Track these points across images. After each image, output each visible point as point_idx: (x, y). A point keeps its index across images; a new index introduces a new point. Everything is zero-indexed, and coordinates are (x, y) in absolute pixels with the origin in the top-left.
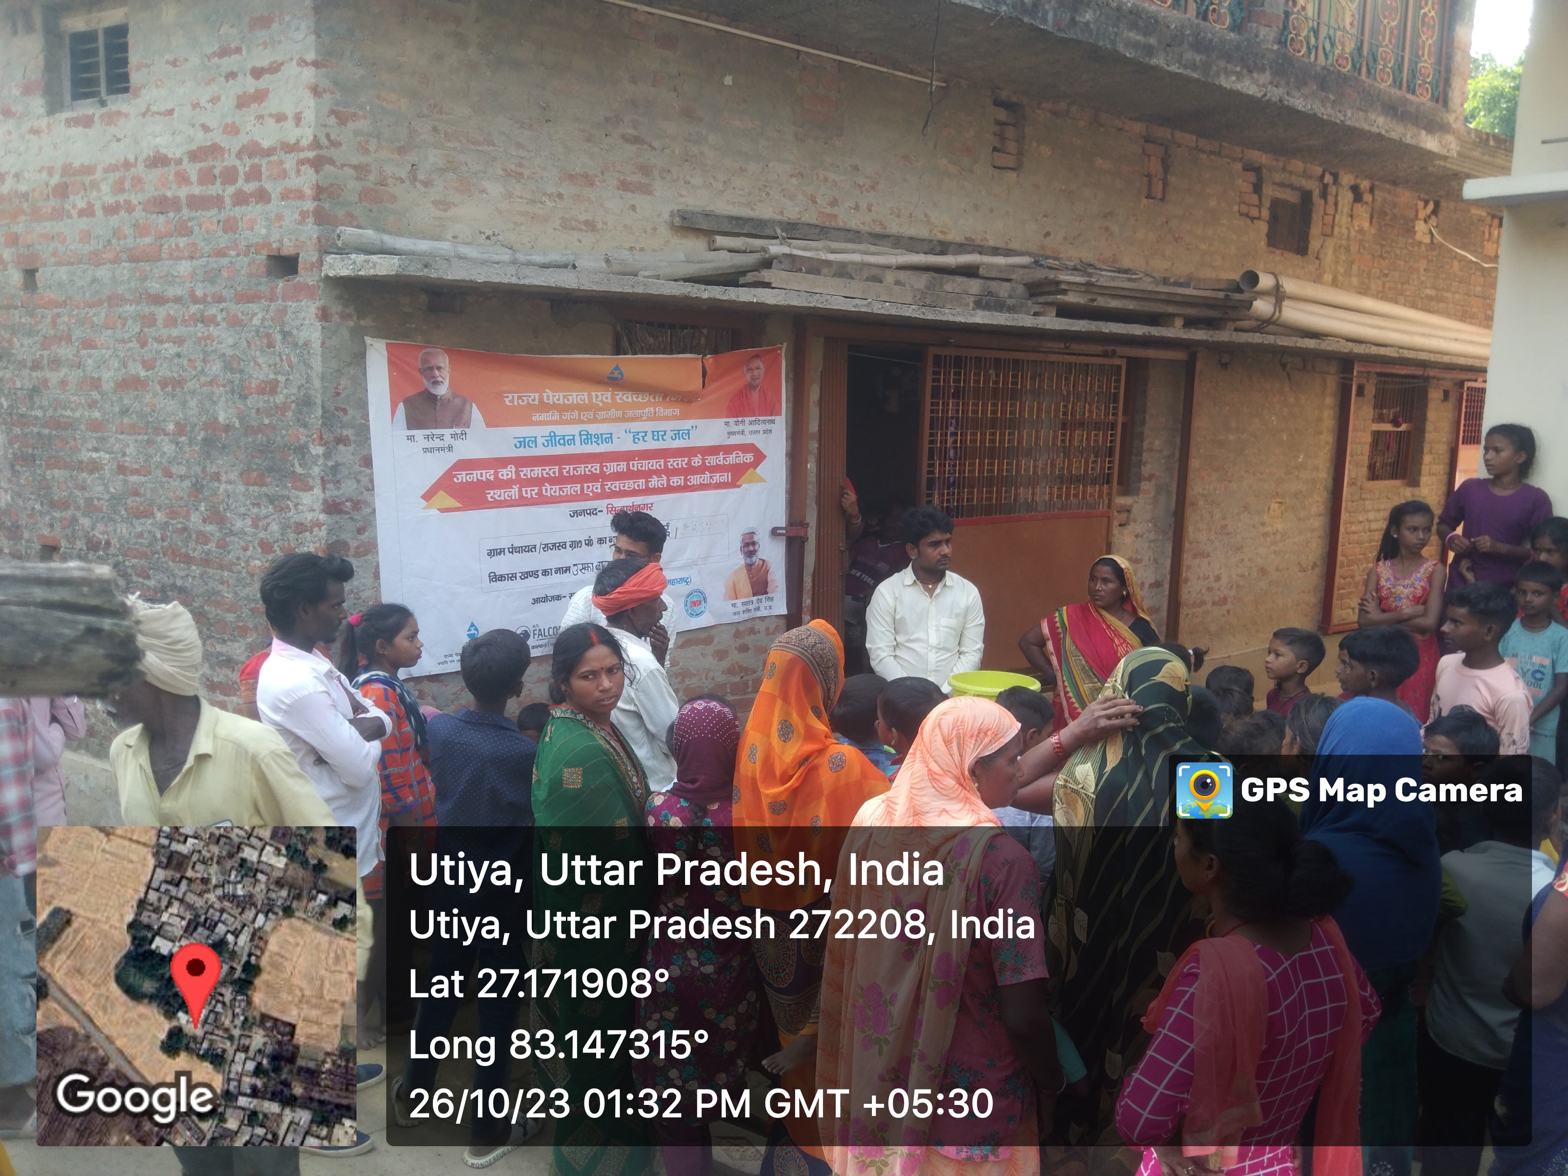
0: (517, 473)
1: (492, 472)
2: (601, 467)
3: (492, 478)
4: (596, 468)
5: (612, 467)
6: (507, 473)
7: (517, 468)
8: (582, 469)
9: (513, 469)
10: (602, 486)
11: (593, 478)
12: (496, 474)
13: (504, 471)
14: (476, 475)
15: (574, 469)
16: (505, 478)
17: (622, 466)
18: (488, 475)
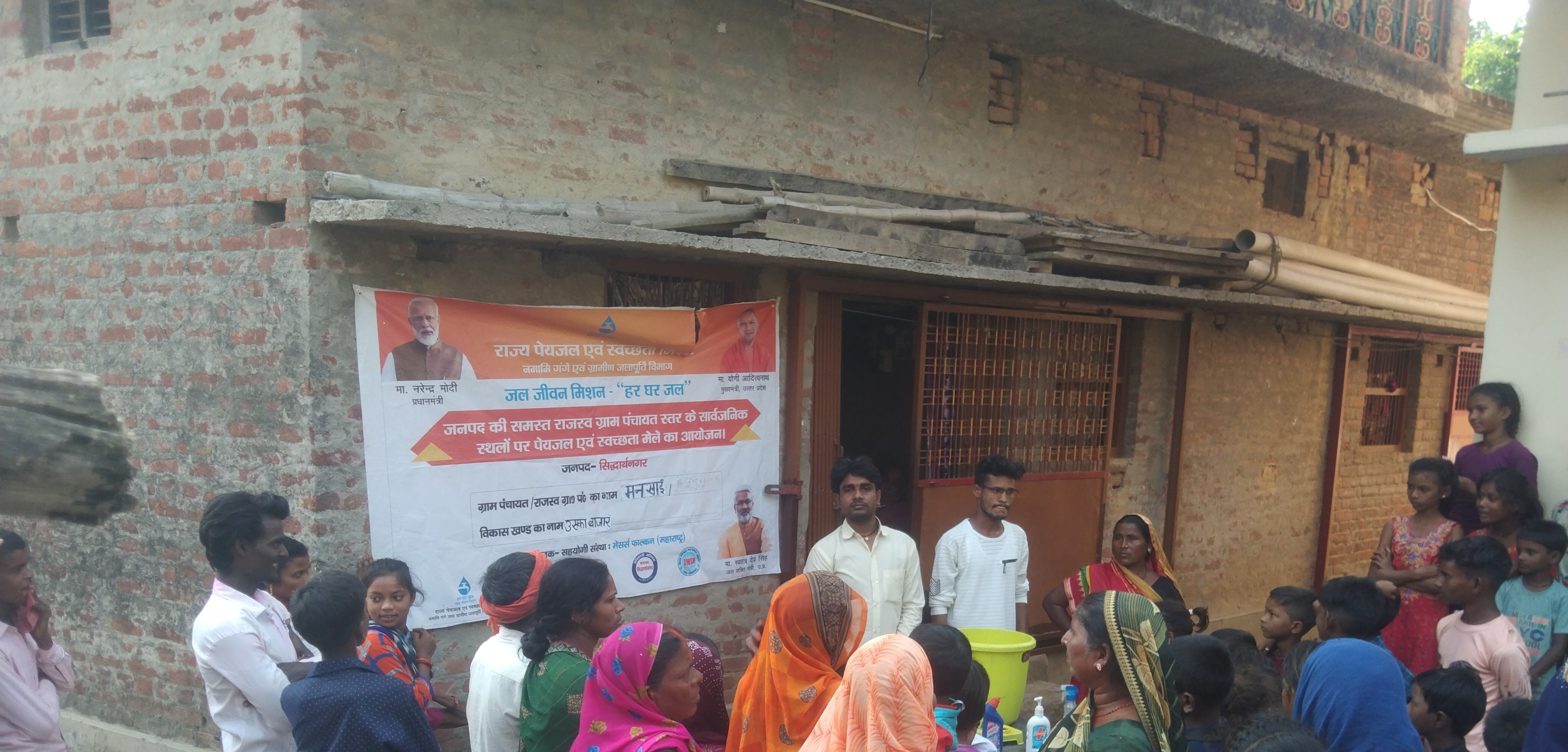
0: (509, 426)
1: (483, 424)
2: (594, 422)
3: (483, 431)
4: (588, 422)
5: (605, 422)
6: (499, 426)
7: (508, 421)
8: (575, 423)
9: (505, 422)
10: (595, 441)
11: (585, 432)
12: (487, 427)
13: (495, 425)
14: (466, 428)
15: (567, 423)
16: (496, 431)
17: (615, 421)
18: (479, 428)
